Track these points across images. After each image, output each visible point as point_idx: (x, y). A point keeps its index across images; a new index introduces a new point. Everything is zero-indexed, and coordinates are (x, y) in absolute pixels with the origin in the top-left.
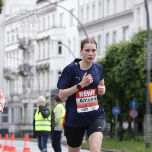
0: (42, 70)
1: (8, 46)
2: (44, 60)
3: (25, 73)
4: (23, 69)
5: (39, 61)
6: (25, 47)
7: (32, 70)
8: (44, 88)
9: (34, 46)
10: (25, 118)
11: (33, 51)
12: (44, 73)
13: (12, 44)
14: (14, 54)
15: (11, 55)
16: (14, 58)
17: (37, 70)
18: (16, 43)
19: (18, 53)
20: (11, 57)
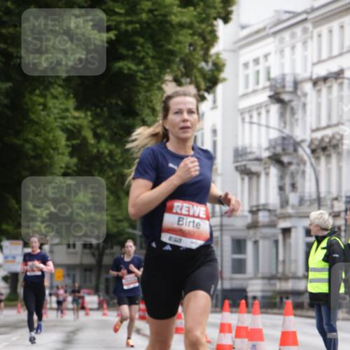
0: (324, 149)
1: (245, 95)
2: (329, 126)
3: (285, 159)
4: (279, 150)
5: (318, 129)
6: (286, 97)
7: (301, 151)
8: (329, 192)
9: (305, 95)
10: (284, 262)
11: (304, 105)
12: (329, 156)
13: (255, 92)
14: (259, 114)
15: (251, 117)
16: (259, 125)
17: (313, 151)
18: (264, 88)
19: (268, 112)
20: (251, 123)
